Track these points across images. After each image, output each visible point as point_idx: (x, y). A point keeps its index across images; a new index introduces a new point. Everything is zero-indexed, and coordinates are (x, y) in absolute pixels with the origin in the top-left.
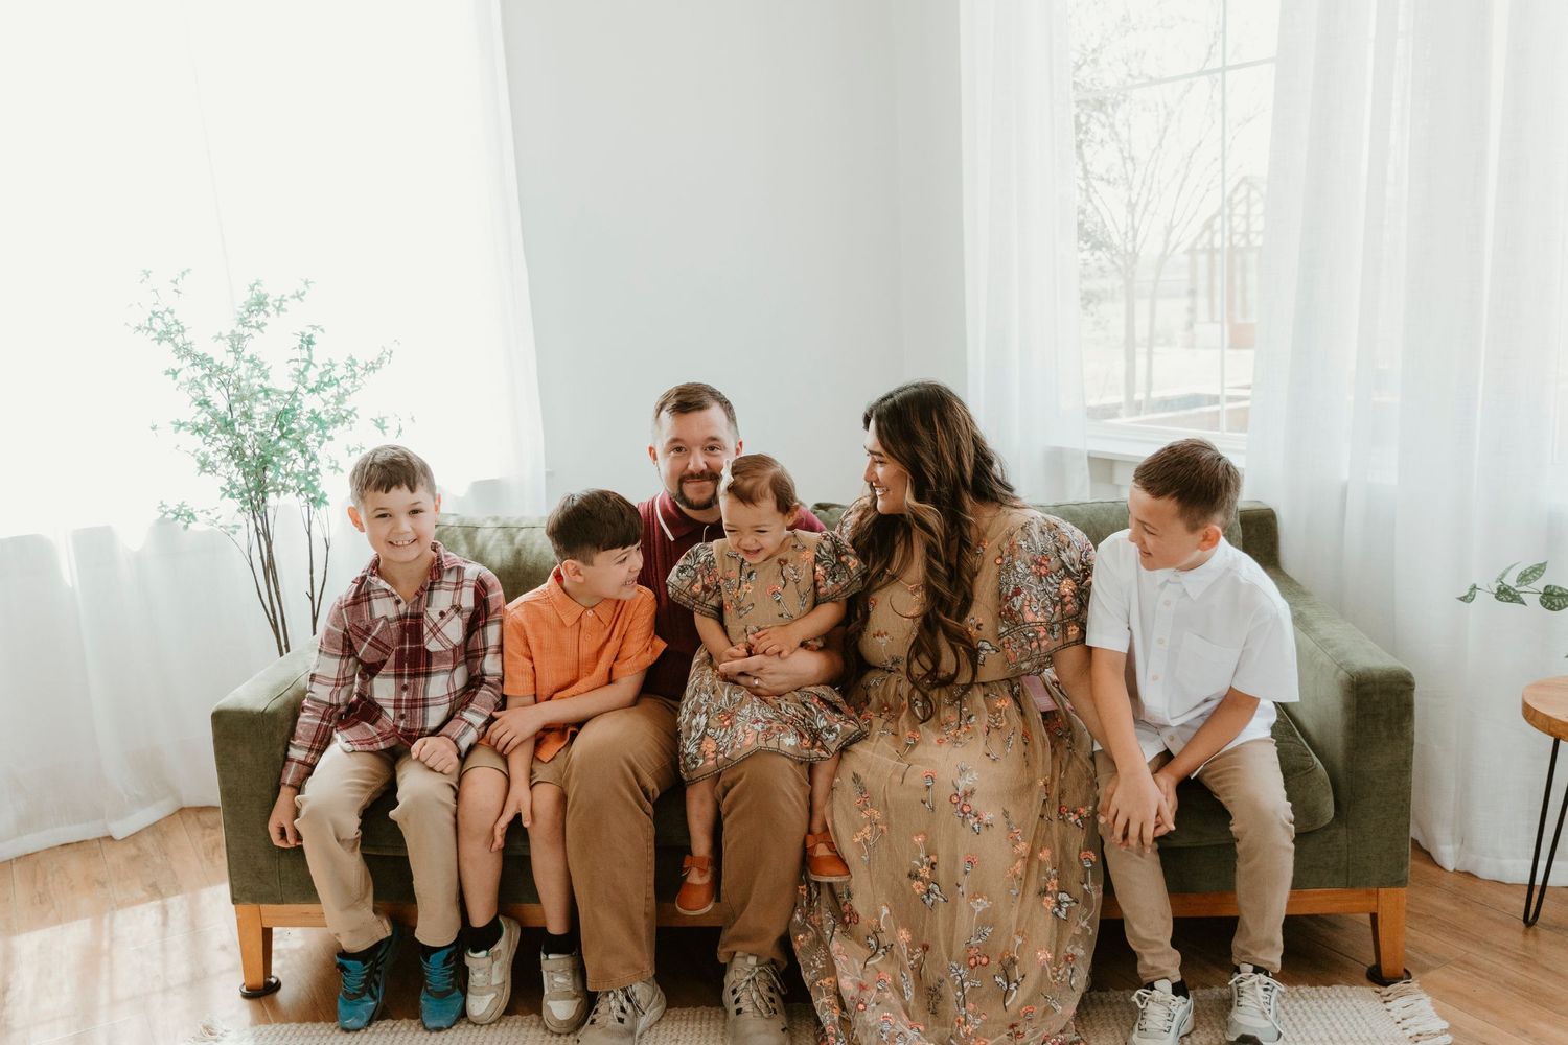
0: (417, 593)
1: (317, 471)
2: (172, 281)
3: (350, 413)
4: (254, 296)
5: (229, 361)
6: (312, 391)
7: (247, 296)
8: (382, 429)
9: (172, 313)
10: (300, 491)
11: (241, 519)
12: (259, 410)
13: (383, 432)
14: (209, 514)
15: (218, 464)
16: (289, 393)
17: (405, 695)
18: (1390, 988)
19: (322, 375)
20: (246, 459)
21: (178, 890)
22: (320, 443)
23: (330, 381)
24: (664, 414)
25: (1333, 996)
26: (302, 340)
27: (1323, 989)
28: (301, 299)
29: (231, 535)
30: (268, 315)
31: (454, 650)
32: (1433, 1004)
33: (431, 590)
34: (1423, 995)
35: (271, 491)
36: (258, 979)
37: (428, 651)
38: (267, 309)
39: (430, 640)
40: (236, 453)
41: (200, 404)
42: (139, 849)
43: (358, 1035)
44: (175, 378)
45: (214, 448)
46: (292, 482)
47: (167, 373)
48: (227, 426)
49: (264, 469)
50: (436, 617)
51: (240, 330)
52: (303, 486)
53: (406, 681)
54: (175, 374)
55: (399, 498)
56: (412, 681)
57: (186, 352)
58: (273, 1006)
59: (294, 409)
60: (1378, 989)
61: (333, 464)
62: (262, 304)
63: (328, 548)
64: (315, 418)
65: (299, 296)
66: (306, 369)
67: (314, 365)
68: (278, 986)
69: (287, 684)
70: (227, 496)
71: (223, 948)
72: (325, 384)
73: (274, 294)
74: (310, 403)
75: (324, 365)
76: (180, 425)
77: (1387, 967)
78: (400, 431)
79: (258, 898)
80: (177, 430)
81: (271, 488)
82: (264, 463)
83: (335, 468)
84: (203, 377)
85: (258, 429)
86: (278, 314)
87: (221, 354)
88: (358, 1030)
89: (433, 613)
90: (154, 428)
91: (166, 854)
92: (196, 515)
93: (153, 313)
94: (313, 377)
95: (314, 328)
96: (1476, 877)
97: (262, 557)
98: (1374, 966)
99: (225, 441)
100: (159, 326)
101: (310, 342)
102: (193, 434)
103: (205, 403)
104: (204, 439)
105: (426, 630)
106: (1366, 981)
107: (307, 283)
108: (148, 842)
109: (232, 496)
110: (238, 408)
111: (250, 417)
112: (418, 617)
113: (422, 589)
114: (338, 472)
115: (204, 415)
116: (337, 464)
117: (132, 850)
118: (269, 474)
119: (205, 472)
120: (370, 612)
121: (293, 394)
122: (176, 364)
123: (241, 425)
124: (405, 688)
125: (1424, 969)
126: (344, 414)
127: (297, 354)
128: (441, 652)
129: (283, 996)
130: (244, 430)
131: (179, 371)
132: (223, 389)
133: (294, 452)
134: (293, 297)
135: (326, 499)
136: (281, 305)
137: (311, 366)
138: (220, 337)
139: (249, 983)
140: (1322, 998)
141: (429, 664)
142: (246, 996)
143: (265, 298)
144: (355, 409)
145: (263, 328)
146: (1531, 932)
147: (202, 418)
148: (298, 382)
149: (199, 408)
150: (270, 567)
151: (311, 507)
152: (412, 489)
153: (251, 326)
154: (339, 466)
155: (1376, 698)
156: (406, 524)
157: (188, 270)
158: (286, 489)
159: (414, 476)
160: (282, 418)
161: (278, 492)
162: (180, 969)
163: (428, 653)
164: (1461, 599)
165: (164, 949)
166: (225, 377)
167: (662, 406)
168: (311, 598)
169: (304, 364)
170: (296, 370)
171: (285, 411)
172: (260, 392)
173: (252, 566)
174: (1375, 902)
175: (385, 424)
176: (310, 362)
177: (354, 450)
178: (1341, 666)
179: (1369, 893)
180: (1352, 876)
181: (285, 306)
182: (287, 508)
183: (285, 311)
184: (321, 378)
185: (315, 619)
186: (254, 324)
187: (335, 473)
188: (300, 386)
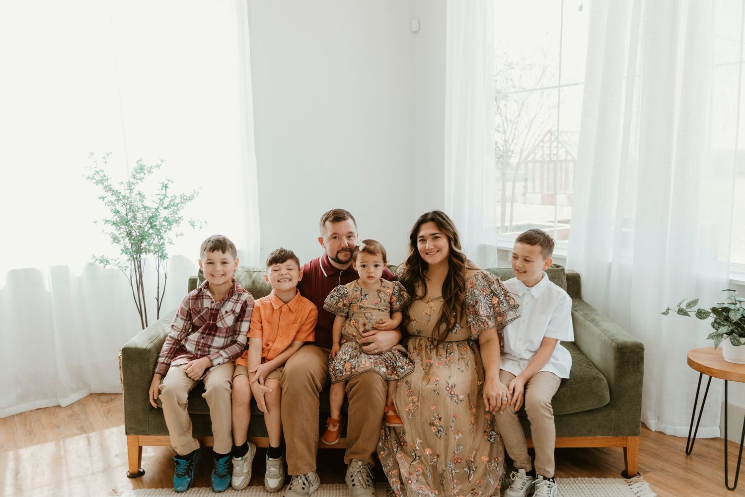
1: (163, 244)
2: (103, 158)
3: (180, 218)
4: (139, 165)
5: (128, 194)
6: (165, 208)
7: (135, 165)
9: (103, 172)
10: (156, 252)
11: (128, 264)
12: (139, 215)
13: (194, 228)
14: (115, 261)
15: (120, 239)
16: (155, 209)
18: (631, 479)
19: (170, 201)
20: (133, 237)
21: (93, 430)
22: (165, 231)
23: (174, 204)
24: (328, 223)
25: (607, 482)
26: (163, 186)
27: (603, 479)
29: (124, 270)
30: (145, 174)
31: (227, 328)
32: (649, 486)
34: (646, 482)
35: (143, 252)
36: (135, 470)
37: (217, 326)
38: (144, 172)
39: (219, 322)
40: (129, 234)
41: (115, 212)
42: (73, 411)
44: (103, 200)
45: (119, 232)
46: (152, 248)
47: (100, 198)
48: (126, 222)
49: (141, 242)
51: (132, 180)
52: (157, 250)
54: (103, 198)
57: (109, 189)
58: (141, 481)
59: (157, 216)
60: (626, 480)
61: (170, 241)
62: (142, 169)
63: (166, 278)
64: (166, 219)
65: (158, 166)
66: (164, 198)
67: (167, 197)
68: (143, 473)
69: (154, 337)
70: (124, 253)
71: (117, 456)
72: (172, 205)
73: (147, 163)
74: (164, 213)
75: (171, 197)
76: (107, 221)
77: (630, 470)
78: (201, 227)
79: (137, 433)
80: (105, 223)
81: (144, 250)
82: (141, 239)
83: (171, 243)
84: (115, 201)
85: (139, 224)
86: (149, 174)
87: (123, 190)
88: (183, 492)
89: (223, 310)
90: (95, 222)
91: (86, 414)
92: (110, 261)
93: (96, 171)
94: (166, 202)
95: (169, 180)
96: (665, 434)
97: (137, 281)
98: (625, 471)
99: (124, 228)
100: (97, 177)
101: (166, 187)
102: (112, 225)
103: (117, 212)
104: (116, 228)
105: (219, 317)
106: (621, 477)
107: (162, 161)
108: (77, 408)
109: (126, 253)
110: (130, 215)
111: (136, 218)
112: (218, 311)
114: (172, 245)
115: (116, 217)
116: (171, 241)
117: (70, 412)
118: (143, 245)
119: (115, 242)
120: (202, 304)
121: (157, 209)
122: (104, 194)
123: (132, 222)
125: (645, 472)
126: (177, 219)
127: (160, 192)
128: (222, 328)
129: (145, 477)
130: (132, 224)
131: (106, 197)
132: (124, 206)
133: (154, 236)
134: (156, 167)
135: (167, 256)
136: (150, 170)
137: (166, 198)
138: (122, 183)
139: (131, 471)
140: (603, 483)
141: (216, 331)
142: (129, 477)
143: (144, 166)
144: (182, 217)
145: (143, 180)
146: (689, 457)
147: (116, 218)
148: (160, 204)
149: (114, 214)
150: (140, 284)
151: (160, 260)
152: (224, 253)
153: (137, 179)
155: (628, 354)
156: (220, 268)
157: (110, 153)
158: (149, 251)
159: (226, 247)
160: (151, 220)
161: (146, 252)
162: (99, 465)
164: (662, 313)
165: (90, 456)
166: (126, 201)
167: (326, 219)
168: (158, 300)
169: (163, 196)
170: (159, 199)
171: (153, 217)
172: (142, 208)
173: (132, 285)
174: (626, 443)
175: (195, 224)
176: (165, 196)
177: (179, 235)
178: (613, 341)
179: (624, 439)
180: (616, 431)
181: (152, 170)
182: (149, 260)
183: (152, 173)
184: (170, 203)
185: (159, 309)
186: (139, 178)
187: (170, 245)
188: (160, 206)
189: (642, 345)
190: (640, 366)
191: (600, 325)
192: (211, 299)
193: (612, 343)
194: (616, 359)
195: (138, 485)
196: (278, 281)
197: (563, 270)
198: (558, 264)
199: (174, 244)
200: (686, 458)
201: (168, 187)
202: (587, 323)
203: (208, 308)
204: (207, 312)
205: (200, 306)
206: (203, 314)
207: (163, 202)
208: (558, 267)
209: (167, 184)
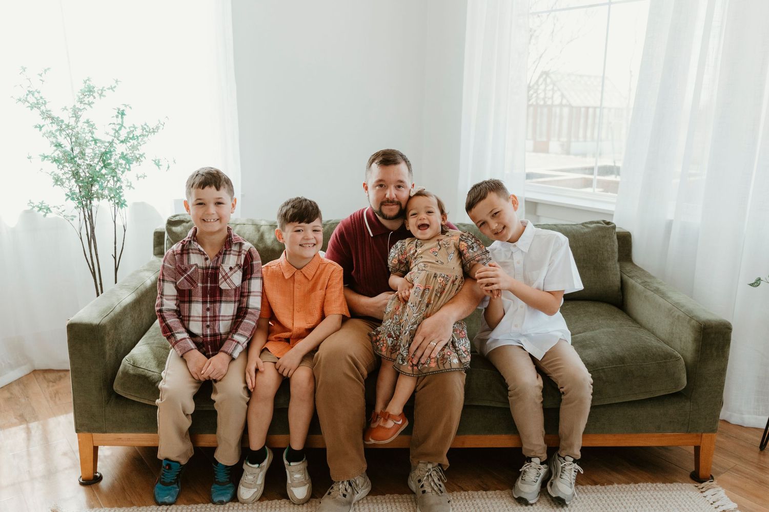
0: (217, 255)
1: (121, 187)
2: (39, 74)
3: (141, 156)
4: (86, 86)
5: (72, 122)
6: (122, 142)
7: (82, 87)
8: (158, 166)
9: (39, 92)
10: (111, 198)
11: (76, 212)
12: (88, 151)
13: (159, 168)
14: (59, 209)
15: (64, 180)
16: (109, 142)
17: (208, 314)
18: (703, 485)
19: (128, 133)
20: (81, 179)
21: (36, 418)
22: (123, 172)
23: (133, 137)
24: (374, 165)
25: (675, 489)
26: (118, 112)
27: (669, 485)
28: (114, 91)
29: (70, 221)
30: (95, 98)
31: (235, 290)
32: (726, 493)
33: (225, 254)
34: (721, 489)
35: (95, 197)
36: (90, 474)
37: (220, 288)
38: (94, 94)
39: (222, 283)
40: (76, 174)
41: (56, 146)
42: (12, 394)
43: (171, 508)
44: (40, 130)
45: (63, 172)
46: (106, 192)
47: (36, 127)
48: (72, 160)
49: (92, 185)
50: (227, 270)
51: (78, 105)
52: (112, 195)
53: (208, 305)
54: (41, 128)
56: (212, 305)
57: (47, 115)
58: (98, 489)
59: (111, 152)
60: (696, 485)
61: (129, 184)
62: (90, 91)
63: (125, 230)
64: (123, 157)
65: (112, 88)
66: (120, 129)
67: (125, 127)
68: (100, 478)
69: (110, 309)
70: (70, 199)
71: (65, 454)
72: (130, 139)
73: (97, 84)
74: (120, 149)
75: (129, 128)
76: (45, 157)
77: (703, 473)
78: (168, 168)
79: (91, 430)
80: (43, 160)
81: (95, 196)
82: (92, 181)
83: (130, 186)
84: (57, 131)
85: (88, 162)
86: (100, 98)
87: (67, 117)
88: (170, 504)
89: (226, 267)
90: (29, 158)
91: (27, 397)
92: (51, 209)
93: (29, 92)
94: (123, 134)
95: (126, 106)
97: (87, 234)
98: (694, 472)
99: (69, 167)
100: (32, 100)
101: (123, 114)
102: (52, 162)
103: (59, 145)
104: (58, 166)
105: (220, 276)
106: (689, 479)
107: (117, 81)
108: (16, 390)
109: (73, 199)
110: (77, 150)
111: (84, 155)
112: (216, 269)
113: (220, 253)
115: (58, 152)
116: (131, 184)
117: (7, 394)
118: (94, 189)
119: (57, 185)
120: (188, 260)
121: (111, 143)
122: (42, 122)
123: (79, 159)
124: (208, 309)
125: (718, 474)
126: (138, 156)
127: (115, 120)
128: (228, 290)
129: (104, 484)
130: (79, 162)
131: (43, 126)
132: (68, 138)
133: (108, 177)
134: (109, 89)
135: (126, 203)
136: (102, 93)
137: (123, 128)
138: (65, 109)
139: (84, 477)
140: (670, 490)
141: (221, 296)
142: (82, 484)
143: (94, 88)
144: (144, 154)
145: (92, 105)
146: (762, 453)
147: (57, 153)
148: (115, 137)
149: (55, 148)
150: (92, 238)
151: (116, 208)
152: (218, 189)
153: (85, 104)
154: (132, 185)
155: (713, 336)
156: (213, 209)
157: (49, 69)
158: (103, 196)
159: (220, 181)
160: (104, 157)
161: (98, 198)
162: (39, 468)
163: (221, 290)
164: (750, 285)
165: (29, 454)
166: (70, 131)
167: (374, 160)
168: (115, 258)
169: (118, 126)
170: (113, 129)
171: (106, 153)
172: (92, 141)
173: (81, 239)
174: (700, 440)
175: (160, 164)
176: (122, 125)
177: (140, 177)
178: (692, 318)
179: (697, 436)
180: (689, 426)
181: (104, 93)
182: (103, 207)
183: (104, 96)
184: (128, 135)
185: (116, 269)
186: (87, 102)
187: (130, 189)
188: (115, 139)
189: (730, 324)
190: (725, 350)
191: (669, 298)
192: (204, 254)
193: (690, 321)
194: (696, 340)
195: (94, 495)
196: (300, 245)
197: (614, 227)
198: (608, 220)
199: (134, 188)
200: (760, 454)
201: (125, 115)
202: (649, 293)
203: (196, 265)
204: (195, 271)
205: (185, 262)
206: (191, 273)
207: (118, 133)
208: (608, 223)
209: (123, 110)
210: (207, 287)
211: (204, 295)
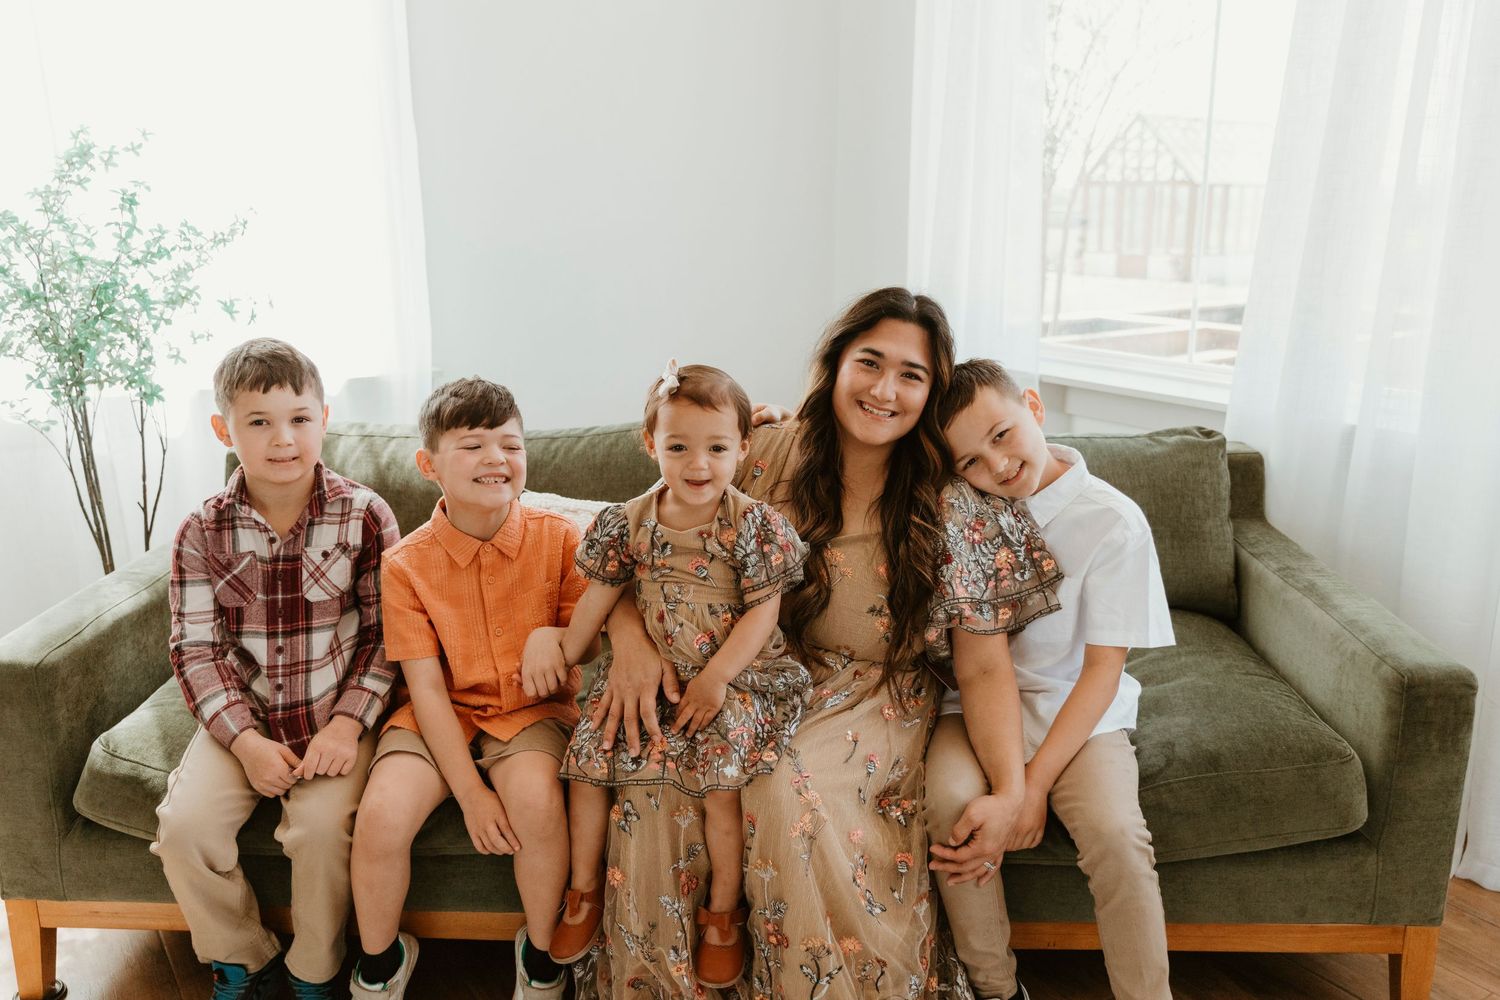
0: (293, 531)
1: (149, 360)
3: (191, 292)
4: (76, 144)
5: (38, 222)
6: (137, 262)
7: (68, 145)
8: (231, 313)
10: (130, 383)
11: (55, 413)
13: (232, 317)
14: (14, 406)
15: (22, 346)
16: (109, 264)
17: (280, 660)
19: (149, 244)
20: (58, 342)
22: (156, 327)
23: (163, 251)
28: (138, 154)
29: (44, 431)
30: (92, 168)
31: (341, 598)
33: (311, 524)
35: (91, 382)
36: (37, 987)
37: (307, 601)
38: (92, 162)
39: (310, 588)
45: (18, 327)
48: (31, 299)
50: (318, 558)
51: (57, 185)
52: (133, 376)
53: (280, 642)
55: (280, 400)
56: (288, 641)
59: (115, 284)
62: (84, 155)
63: (164, 451)
65: (134, 149)
67: (139, 231)
70: (33, 385)
73: (99, 140)
74: (134, 277)
75: (151, 231)
78: (254, 317)
79: (33, 894)
81: (91, 378)
82: (80, 348)
83: (177, 357)
84: (8, 240)
86: (107, 169)
89: (313, 554)
94: (137, 245)
95: (137, 185)
96: (1481, 888)
99: (29, 319)
105: (305, 575)
107: (144, 134)
109: (40, 386)
110: (52, 279)
112: (295, 559)
113: (300, 525)
114: (180, 362)
120: (234, 543)
121: (113, 266)
124: (280, 650)
126: (183, 293)
128: (325, 602)
130: (57, 306)
132: (33, 257)
134: (127, 149)
135: (160, 394)
136: (111, 157)
137: (136, 231)
141: (308, 617)
143: (93, 148)
144: (197, 287)
145: (85, 185)
148: (121, 252)
151: (144, 402)
152: (298, 391)
153: (71, 182)
154: (181, 355)
155: (1430, 703)
156: (288, 433)
158: (112, 380)
160: (101, 296)
161: (101, 385)
163: (308, 604)
166: (35, 241)
168: (144, 509)
169: (125, 229)
170: (115, 235)
171: (106, 287)
172: (72, 261)
173: (71, 470)
174: (1401, 941)
175: (235, 309)
176: (133, 227)
177: (199, 337)
178: (1382, 659)
179: (1396, 931)
180: (1377, 910)
181: (116, 159)
182: (108, 403)
183: (115, 165)
184: (148, 249)
185: (148, 534)
186: (75, 179)
187: (176, 363)
188: (124, 257)
189: (1472, 675)
190: (1460, 735)
192: (266, 530)
193: (1378, 666)
194: (1391, 712)
196: (476, 481)
197: (1221, 444)
198: (1209, 428)
199: (184, 362)
201: (136, 204)
203: (252, 553)
204: (250, 567)
205: (228, 547)
206: (241, 572)
207: (127, 244)
208: (1207, 434)
209: (134, 195)
210: (275, 601)
211: (271, 621)
